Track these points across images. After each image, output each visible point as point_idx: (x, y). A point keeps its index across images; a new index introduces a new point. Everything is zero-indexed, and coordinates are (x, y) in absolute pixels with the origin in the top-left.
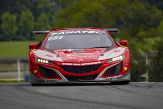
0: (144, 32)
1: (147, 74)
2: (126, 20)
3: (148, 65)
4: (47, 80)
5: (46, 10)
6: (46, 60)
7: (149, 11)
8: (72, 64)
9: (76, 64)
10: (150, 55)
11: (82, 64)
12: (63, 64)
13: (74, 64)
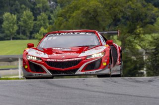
0: (141, 29)
1: (145, 69)
2: (123, 17)
3: (146, 60)
4: (35, 74)
5: (45, 9)
6: (35, 57)
7: (146, 8)
8: (55, 60)
9: (59, 60)
10: (148, 51)
11: (64, 60)
12: (48, 60)
13: (57, 60)
